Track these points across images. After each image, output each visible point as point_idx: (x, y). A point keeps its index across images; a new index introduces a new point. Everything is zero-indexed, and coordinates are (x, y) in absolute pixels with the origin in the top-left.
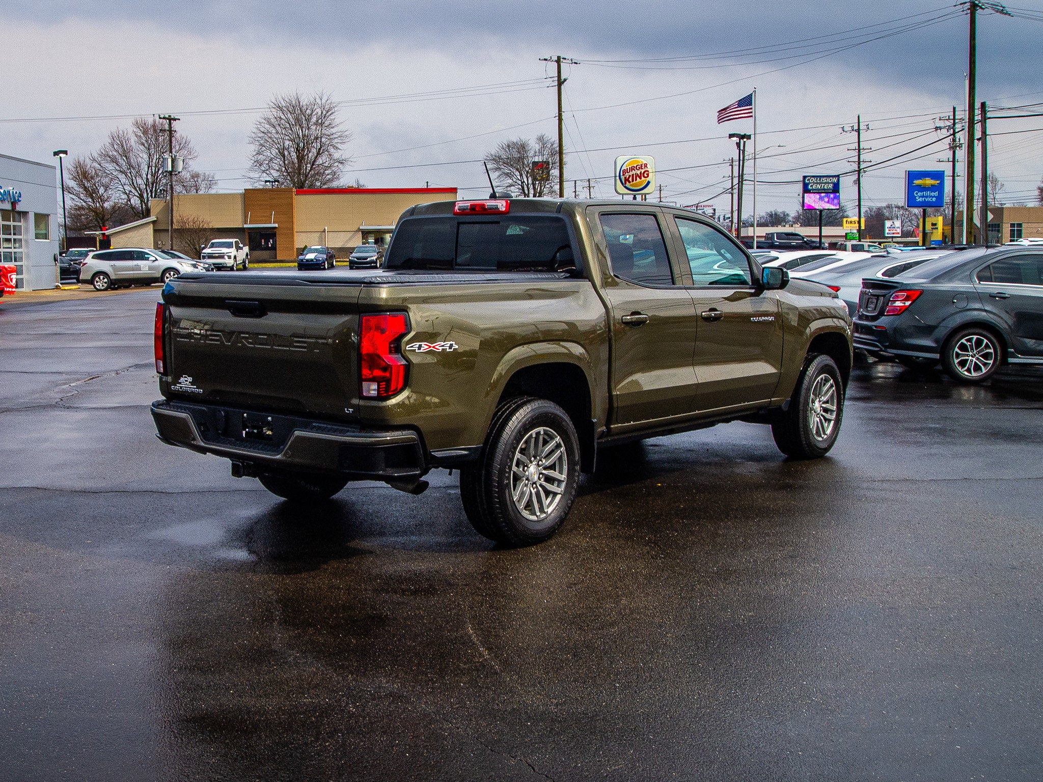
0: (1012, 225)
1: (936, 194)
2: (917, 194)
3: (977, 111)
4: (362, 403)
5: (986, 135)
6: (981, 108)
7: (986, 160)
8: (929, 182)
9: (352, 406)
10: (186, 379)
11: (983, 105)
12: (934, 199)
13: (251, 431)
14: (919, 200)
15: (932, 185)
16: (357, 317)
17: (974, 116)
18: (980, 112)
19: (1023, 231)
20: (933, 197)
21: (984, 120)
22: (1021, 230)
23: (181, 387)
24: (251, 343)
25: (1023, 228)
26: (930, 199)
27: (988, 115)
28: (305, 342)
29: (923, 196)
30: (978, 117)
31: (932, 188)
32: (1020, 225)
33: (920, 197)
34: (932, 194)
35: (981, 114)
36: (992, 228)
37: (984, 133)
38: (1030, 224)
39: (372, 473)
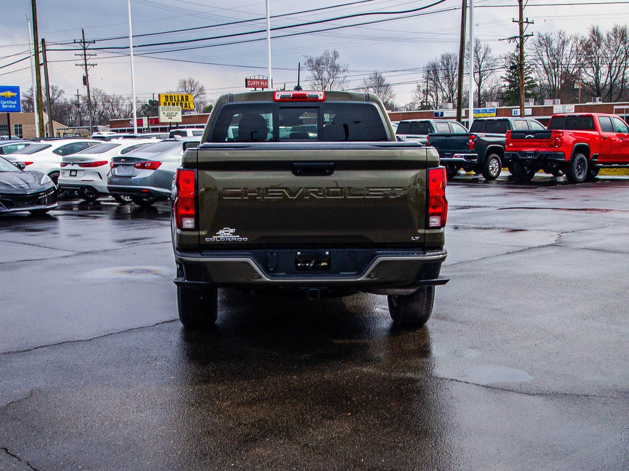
0: (16, 126)
1: (15, 102)
2: (2, 102)
3: (40, 45)
4: (427, 232)
5: (47, 62)
6: (42, 43)
7: (48, 80)
8: (9, 94)
9: (418, 235)
10: (227, 231)
11: (43, 40)
12: (14, 106)
13: (303, 265)
14: (4, 107)
15: (12, 96)
16: (425, 170)
17: (38, 48)
18: (41, 46)
19: (23, 130)
20: (13, 105)
21: (44, 51)
22: (21, 129)
23: (219, 239)
24: (321, 196)
25: (23, 128)
26: (11, 106)
27: (47, 48)
28: (382, 191)
29: (7, 104)
30: (41, 49)
31: (12, 98)
32: (20, 126)
33: (5, 105)
34: (13, 103)
35: (42, 46)
36: (2, 127)
37: (45, 60)
38: (27, 125)
39: (432, 280)
